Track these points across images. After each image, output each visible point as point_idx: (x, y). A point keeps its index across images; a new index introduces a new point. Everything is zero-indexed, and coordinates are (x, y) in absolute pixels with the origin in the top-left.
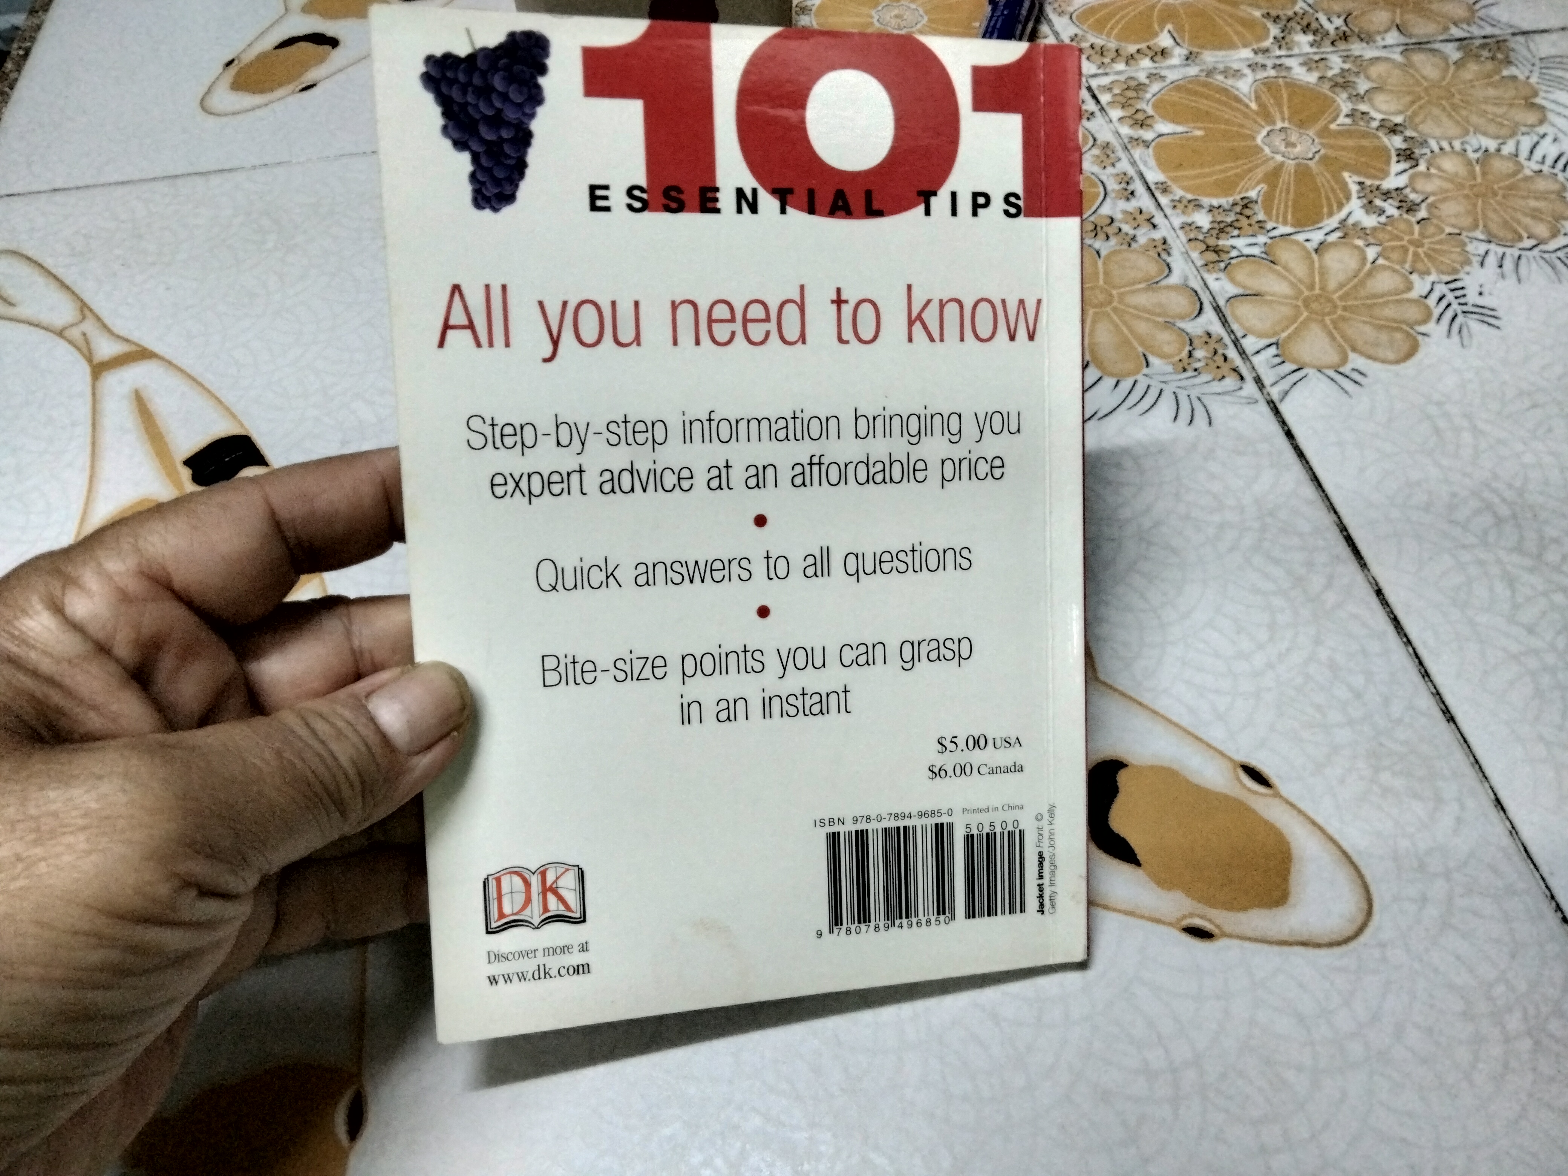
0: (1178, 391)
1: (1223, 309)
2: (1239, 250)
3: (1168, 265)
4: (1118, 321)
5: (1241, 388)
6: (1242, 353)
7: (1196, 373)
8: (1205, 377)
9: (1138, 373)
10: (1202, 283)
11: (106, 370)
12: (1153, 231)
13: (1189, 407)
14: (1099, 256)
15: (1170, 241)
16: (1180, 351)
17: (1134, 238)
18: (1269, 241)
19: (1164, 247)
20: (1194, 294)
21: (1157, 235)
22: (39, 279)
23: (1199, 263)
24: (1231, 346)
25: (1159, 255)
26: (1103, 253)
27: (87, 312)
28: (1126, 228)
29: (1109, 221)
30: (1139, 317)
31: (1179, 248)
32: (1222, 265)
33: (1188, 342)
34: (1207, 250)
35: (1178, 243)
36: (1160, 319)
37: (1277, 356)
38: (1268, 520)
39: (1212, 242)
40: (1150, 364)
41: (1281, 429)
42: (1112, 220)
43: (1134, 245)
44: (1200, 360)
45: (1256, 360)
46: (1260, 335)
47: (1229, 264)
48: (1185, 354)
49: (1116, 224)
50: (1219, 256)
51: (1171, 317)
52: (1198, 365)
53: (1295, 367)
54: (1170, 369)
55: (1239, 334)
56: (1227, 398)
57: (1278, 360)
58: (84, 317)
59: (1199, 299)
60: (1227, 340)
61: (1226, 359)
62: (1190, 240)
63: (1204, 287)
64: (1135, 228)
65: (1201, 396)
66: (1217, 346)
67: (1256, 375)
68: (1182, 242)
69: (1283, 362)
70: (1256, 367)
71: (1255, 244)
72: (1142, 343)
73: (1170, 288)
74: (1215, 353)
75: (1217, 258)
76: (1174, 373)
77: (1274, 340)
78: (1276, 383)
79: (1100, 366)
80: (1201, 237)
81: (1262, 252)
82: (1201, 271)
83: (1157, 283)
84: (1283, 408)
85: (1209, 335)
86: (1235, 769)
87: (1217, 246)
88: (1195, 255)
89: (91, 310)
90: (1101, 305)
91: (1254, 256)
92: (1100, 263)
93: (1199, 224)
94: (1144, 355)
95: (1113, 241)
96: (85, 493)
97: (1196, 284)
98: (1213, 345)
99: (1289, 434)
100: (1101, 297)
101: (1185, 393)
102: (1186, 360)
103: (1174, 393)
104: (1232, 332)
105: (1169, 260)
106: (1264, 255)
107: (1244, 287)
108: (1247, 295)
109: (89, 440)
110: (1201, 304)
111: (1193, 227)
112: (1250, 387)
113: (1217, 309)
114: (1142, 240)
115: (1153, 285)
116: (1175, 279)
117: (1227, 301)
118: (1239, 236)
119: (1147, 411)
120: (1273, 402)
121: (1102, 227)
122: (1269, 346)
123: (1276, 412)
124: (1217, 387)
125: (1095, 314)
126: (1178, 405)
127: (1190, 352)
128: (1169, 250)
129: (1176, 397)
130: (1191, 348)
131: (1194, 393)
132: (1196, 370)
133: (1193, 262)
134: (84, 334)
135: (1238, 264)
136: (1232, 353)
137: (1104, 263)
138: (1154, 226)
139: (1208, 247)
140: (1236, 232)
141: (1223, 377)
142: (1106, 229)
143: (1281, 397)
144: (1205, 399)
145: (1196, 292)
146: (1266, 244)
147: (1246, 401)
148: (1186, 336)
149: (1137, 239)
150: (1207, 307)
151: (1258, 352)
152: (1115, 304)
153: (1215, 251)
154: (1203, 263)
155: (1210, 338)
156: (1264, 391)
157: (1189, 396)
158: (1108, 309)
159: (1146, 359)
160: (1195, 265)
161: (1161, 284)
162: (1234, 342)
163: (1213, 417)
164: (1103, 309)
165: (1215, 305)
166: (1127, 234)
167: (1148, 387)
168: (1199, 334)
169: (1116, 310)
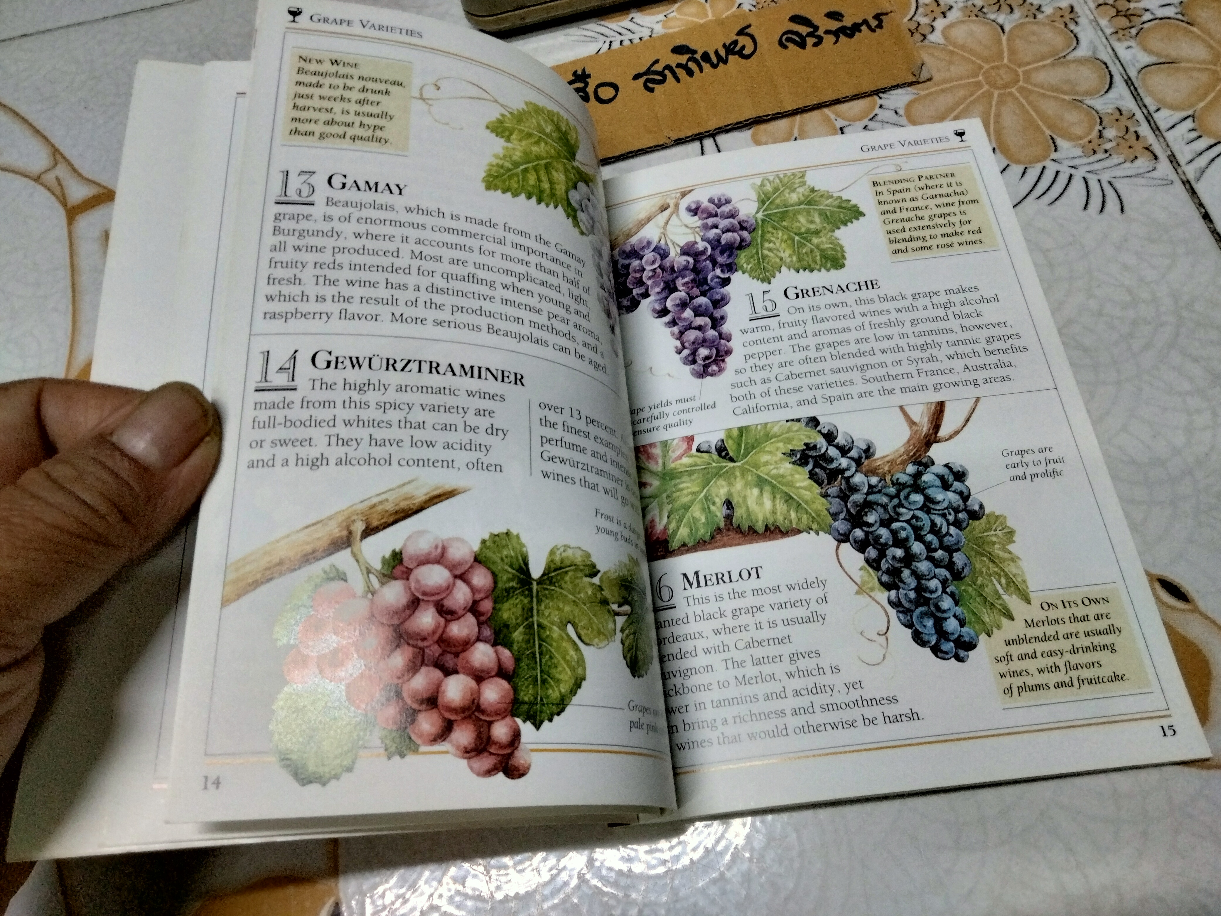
0: (1088, 176)
1: (1134, 81)
2: (1152, 13)
3: (1076, 36)
4: (1024, 102)
5: (1154, 169)
6: (1156, 129)
7: (1107, 155)
8: (1116, 159)
9: (1045, 158)
10: (1112, 55)
11: (78, 214)
13: (1101, 193)
14: (1004, 32)
15: (1077, 9)
16: (1091, 129)
17: (1039, 9)
19: (1071, 16)
20: (1104, 66)
21: (1063, 3)
23: (1108, 31)
24: (1144, 122)
25: (1066, 25)
26: (1007, 28)
27: (58, 157)
30: (1046, 97)
31: (1087, 16)
32: (1134, 31)
33: (1098, 121)
34: (1117, 16)
36: (1066, 97)
37: (1193, 130)
38: (1185, 314)
39: (1121, 5)
40: (1059, 149)
41: (1198, 213)
43: (1040, 16)
44: (1111, 140)
45: (1170, 136)
46: (1175, 108)
47: (1142, 28)
48: (1095, 133)
50: (1130, 21)
51: (1079, 94)
52: (1108, 146)
53: (1213, 141)
54: (1078, 152)
55: (1152, 108)
56: (1139, 181)
57: (1194, 134)
58: (56, 164)
59: (1110, 72)
60: (1139, 116)
61: (1138, 137)
62: (1100, 5)
63: (1114, 58)
65: (1113, 180)
66: (1129, 123)
67: (1170, 153)
68: (1090, 9)
69: (1200, 137)
70: (1170, 144)
71: (1170, 5)
72: (1049, 127)
73: (1080, 61)
74: (1127, 131)
75: (1128, 24)
76: (1085, 156)
77: (1190, 112)
78: (1191, 161)
79: (1007, 154)
81: (1177, 13)
82: (1111, 41)
83: (1065, 56)
84: (1199, 188)
85: (1120, 112)
87: (1128, 9)
88: (1104, 22)
89: (62, 155)
90: (1006, 86)
91: (1169, 18)
92: (1004, 38)
94: (1052, 138)
95: (1017, 14)
96: (69, 334)
97: (1105, 55)
98: (1124, 122)
99: (1206, 217)
100: (1007, 77)
101: (1095, 177)
102: (1096, 142)
103: (1084, 178)
104: (1145, 106)
105: (1076, 29)
106: (1179, 16)
107: (1158, 55)
108: (1161, 64)
109: (68, 283)
110: (1111, 76)
112: (1164, 167)
113: (1129, 82)
114: (1048, 10)
115: (1061, 60)
116: (1082, 52)
117: (1139, 72)
119: (1057, 199)
120: (1189, 182)
122: (1185, 119)
123: (1193, 192)
124: (1129, 168)
125: (1000, 95)
126: (1088, 192)
127: (1100, 131)
128: (1077, 20)
129: (1086, 183)
130: (1101, 128)
131: (1105, 177)
132: (1106, 151)
133: (1102, 30)
134: (57, 178)
135: (1152, 29)
136: (1145, 130)
137: (1009, 40)
139: (1118, 11)
141: (1136, 157)
142: (1009, 2)
143: (1198, 175)
144: (1118, 185)
145: (1105, 64)
146: (1181, 3)
147: (1160, 182)
148: (1096, 115)
149: (1043, 9)
150: (1117, 79)
151: (1173, 127)
152: (1021, 83)
153: (1125, 16)
154: (1112, 30)
155: (1121, 114)
156: (1180, 171)
157: (1099, 181)
158: (1013, 90)
159: (1054, 143)
160: (1104, 33)
161: (1069, 58)
162: (1146, 118)
163: (1125, 203)
164: (1009, 90)
165: (1126, 77)
166: (1032, 4)
167: (1057, 173)
168: (1110, 111)
169: (1021, 90)
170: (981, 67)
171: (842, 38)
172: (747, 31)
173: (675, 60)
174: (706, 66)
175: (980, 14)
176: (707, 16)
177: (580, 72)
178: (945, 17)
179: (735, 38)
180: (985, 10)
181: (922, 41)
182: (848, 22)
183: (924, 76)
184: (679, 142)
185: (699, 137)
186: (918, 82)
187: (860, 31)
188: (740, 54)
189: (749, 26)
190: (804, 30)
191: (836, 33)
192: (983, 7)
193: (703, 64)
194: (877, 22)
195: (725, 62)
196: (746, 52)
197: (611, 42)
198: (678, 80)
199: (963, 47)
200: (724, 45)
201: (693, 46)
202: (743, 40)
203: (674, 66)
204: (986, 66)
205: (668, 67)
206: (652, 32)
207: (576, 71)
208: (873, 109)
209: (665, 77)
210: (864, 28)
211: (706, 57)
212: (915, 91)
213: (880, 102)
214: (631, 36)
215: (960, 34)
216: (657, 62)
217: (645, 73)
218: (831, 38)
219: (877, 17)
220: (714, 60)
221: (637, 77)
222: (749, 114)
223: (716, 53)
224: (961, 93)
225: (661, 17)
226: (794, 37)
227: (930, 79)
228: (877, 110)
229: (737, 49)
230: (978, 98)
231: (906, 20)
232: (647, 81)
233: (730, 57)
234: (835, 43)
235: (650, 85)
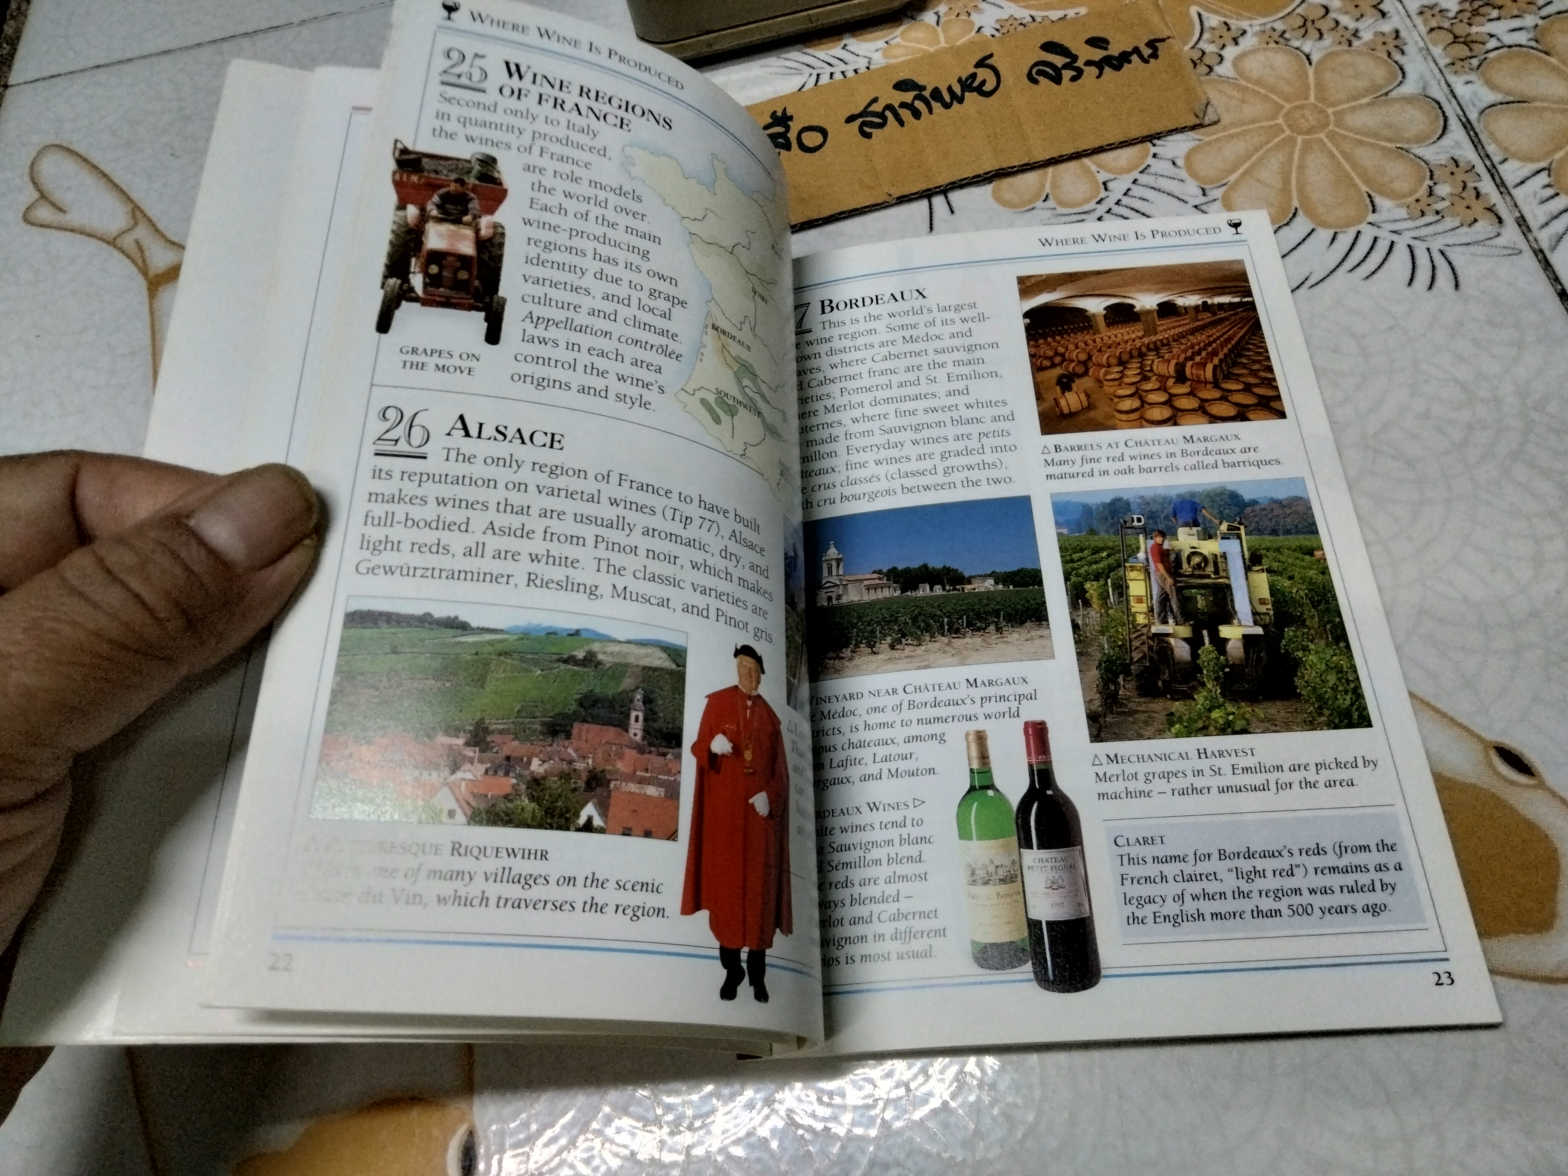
0: (1414, 243)
1: (1475, 124)
2: (1499, 39)
3: (1401, 69)
4: (1335, 150)
5: (1499, 235)
6: (1501, 185)
7: (1438, 217)
8: (1449, 222)
9: (1361, 221)
10: (1447, 91)
11: (161, 284)
12: (1381, 21)
13: (1429, 265)
14: (1310, 64)
15: (1403, 34)
16: (1419, 184)
17: (1356, 34)
18: (1540, 22)
19: (1395, 43)
20: (1437, 106)
21: (1386, 27)
22: (88, 179)
23: (1442, 62)
24: (1486, 177)
25: (1389, 55)
26: (1315, 58)
27: (139, 215)
28: (1345, 20)
29: (1323, 11)
30: (1361, 142)
31: (1416, 43)
32: (1475, 62)
33: (1428, 174)
34: (1454, 42)
35: (1413, 39)
36: (1388, 145)
37: (1548, 186)
38: (1535, 416)
39: (1461, 29)
40: (1378, 209)
41: (1552, 290)
42: (1327, 10)
43: (1356, 43)
44: (1443, 199)
45: (1518, 193)
46: (1526, 159)
47: (1486, 59)
48: (1423, 191)
49: (1332, 15)
50: (1471, 50)
51: (1408, 141)
52: (1439, 206)
54: (1402, 213)
55: (1496, 159)
56: (1480, 250)
57: (1550, 192)
58: (136, 224)
59: (1443, 113)
60: (1480, 168)
61: (1478, 195)
62: (1432, 30)
63: (1450, 97)
64: (1358, 20)
65: (1445, 250)
66: (1467, 178)
67: (1518, 215)
68: (1419, 35)
69: (1557, 194)
70: (1518, 203)
71: (1521, 29)
72: (1367, 181)
73: (1409, 100)
74: (1464, 187)
75: (1468, 54)
76: (1411, 218)
77: (1544, 164)
78: (1547, 224)
79: (1311, 214)
80: (1447, 25)
81: (1531, 40)
82: (1447, 73)
83: (1386, 94)
84: (1555, 259)
85: (1456, 163)
86: (1487, 755)
87: (1468, 34)
88: (1437, 51)
90: (1311, 130)
91: (1520, 46)
92: (1311, 71)
93: (1444, 6)
94: (1370, 196)
95: (1328, 40)
97: (1438, 92)
98: (1460, 176)
100: (1312, 119)
101: (1423, 245)
102: (1425, 200)
103: (1409, 246)
104: (1488, 156)
105: (1402, 60)
106: (1533, 44)
107: (1506, 92)
108: (1508, 103)
110: (1446, 119)
111: (1436, 11)
112: (1511, 233)
113: (1467, 125)
114: (1367, 36)
115: (1381, 97)
116: (1410, 88)
117: (1482, 113)
118: (1499, 19)
119: (1373, 273)
120: (1541, 251)
121: (1313, 22)
122: (1538, 172)
123: (1546, 265)
124: (1465, 234)
125: (1305, 142)
126: (1414, 262)
127: (1430, 187)
128: (1403, 48)
129: (1412, 252)
130: (1431, 183)
131: (1435, 245)
132: (1437, 213)
133: (1435, 61)
134: (137, 242)
135: (1499, 59)
136: (1487, 186)
137: (1316, 73)
138: (1383, 14)
139: (1456, 37)
140: (1495, 13)
141: (1476, 220)
142: (1318, 24)
143: (1553, 244)
144: (1452, 254)
145: (1438, 103)
146: (1536, 26)
147: (1506, 252)
148: (1425, 166)
149: (1361, 34)
150: (1454, 123)
151: (1523, 182)
152: (1331, 127)
153: (1465, 43)
154: (1448, 60)
155: (1457, 166)
156: (1531, 238)
157: (1428, 249)
158: (1322, 136)
159: (1372, 202)
160: (1437, 64)
161: (1393, 94)
162: (1489, 171)
163: (1460, 279)
164: (1316, 136)
165: (1464, 120)
166: (1346, 28)
167: (1376, 239)
168: (1443, 162)
169: (1332, 136)
170: (1282, 107)
171: (1107, 69)
172: (988, 62)
173: (898, 98)
174: (936, 106)
175: (1282, 40)
176: (939, 43)
177: (779, 114)
178: (1237, 44)
179: (973, 70)
180: (1287, 36)
181: (1208, 74)
182: (1114, 50)
183: (1210, 117)
184: (903, 200)
185: (928, 194)
186: (1201, 126)
187: (1130, 62)
188: (980, 90)
189: (991, 56)
190: (1059, 61)
191: (1100, 65)
192: (1284, 32)
193: (932, 102)
194: (1150, 51)
195: (961, 100)
196: (988, 87)
197: (818, 75)
198: (901, 123)
199: (1258, 82)
200: (960, 80)
201: (921, 82)
202: (983, 74)
203: (896, 105)
204: (1287, 106)
205: (889, 107)
206: (869, 63)
207: (775, 112)
208: (1144, 157)
209: (885, 119)
210: (1135, 58)
211: (936, 94)
212: (1199, 137)
213: (1153, 150)
214: (843, 67)
215: (1254, 66)
216: (875, 100)
217: (860, 115)
218: (1094, 71)
219: (1151, 44)
220: (947, 97)
221: (850, 119)
222: (990, 165)
223: (950, 89)
224: (1257, 140)
225: (881, 44)
226: (1048, 69)
227: (1216, 123)
228: (1150, 160)
229: (976, 84)
230: (1278, 145)
231: (1187, 48)
232: (863, 124)
233: (967, 94)
234: (1098, 77)
235: (866, 129)
